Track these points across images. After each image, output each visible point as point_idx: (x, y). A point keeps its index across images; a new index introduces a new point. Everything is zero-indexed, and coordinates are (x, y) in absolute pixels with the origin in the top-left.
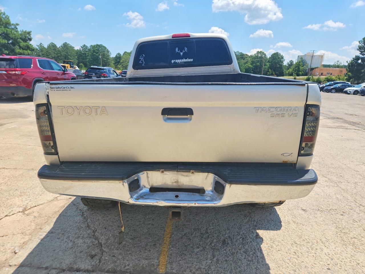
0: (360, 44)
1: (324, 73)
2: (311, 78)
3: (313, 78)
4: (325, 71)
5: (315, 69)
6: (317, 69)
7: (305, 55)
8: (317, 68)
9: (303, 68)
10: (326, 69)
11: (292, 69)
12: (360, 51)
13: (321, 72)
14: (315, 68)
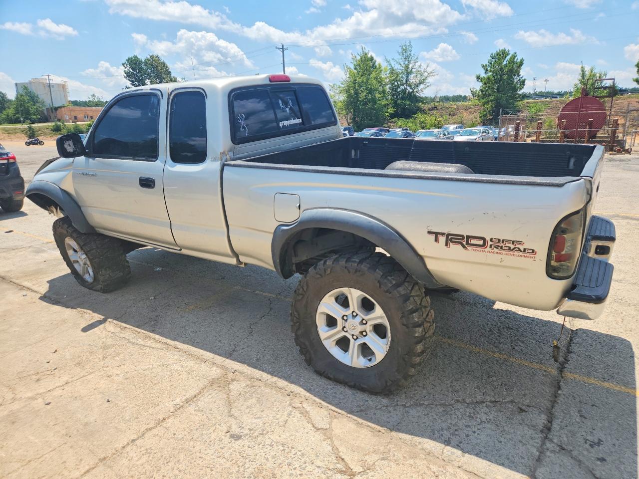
0: (126, 68)
1: (79, 117)
2: (62, 126)
3: (65, 125)
4: (80, 112)
5: (59, 109)
6: (63, 109)
7: (30, 82)
8: (63, 107)
9: (35, 107)
10: (79, 109)
11: (12, 109)
12: (129, 80)
13: (74, 114)
14: (60, 107)
